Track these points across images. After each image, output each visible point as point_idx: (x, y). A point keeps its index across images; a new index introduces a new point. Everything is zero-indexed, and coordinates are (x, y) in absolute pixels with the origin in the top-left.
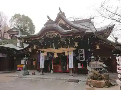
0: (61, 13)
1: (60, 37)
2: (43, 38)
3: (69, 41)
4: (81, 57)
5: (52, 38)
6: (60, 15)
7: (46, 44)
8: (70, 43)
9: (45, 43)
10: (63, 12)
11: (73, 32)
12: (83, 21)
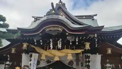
0: (60, 4)
1: (67, 34)
2: (41, 34)
3: (77, 40)
4: (87, 64)
5: (53, 34)
6: (59, 6)
7: (41, 44)
8: (77, 43)
9: (41, 41)
10: (63, 3)
11: (87, 29)
12: (84, 17)
